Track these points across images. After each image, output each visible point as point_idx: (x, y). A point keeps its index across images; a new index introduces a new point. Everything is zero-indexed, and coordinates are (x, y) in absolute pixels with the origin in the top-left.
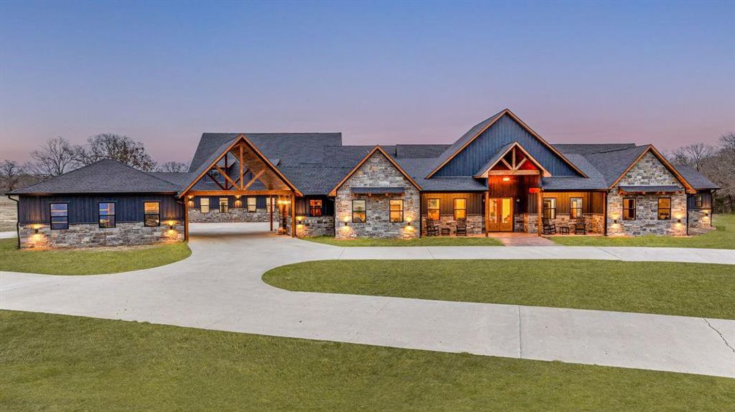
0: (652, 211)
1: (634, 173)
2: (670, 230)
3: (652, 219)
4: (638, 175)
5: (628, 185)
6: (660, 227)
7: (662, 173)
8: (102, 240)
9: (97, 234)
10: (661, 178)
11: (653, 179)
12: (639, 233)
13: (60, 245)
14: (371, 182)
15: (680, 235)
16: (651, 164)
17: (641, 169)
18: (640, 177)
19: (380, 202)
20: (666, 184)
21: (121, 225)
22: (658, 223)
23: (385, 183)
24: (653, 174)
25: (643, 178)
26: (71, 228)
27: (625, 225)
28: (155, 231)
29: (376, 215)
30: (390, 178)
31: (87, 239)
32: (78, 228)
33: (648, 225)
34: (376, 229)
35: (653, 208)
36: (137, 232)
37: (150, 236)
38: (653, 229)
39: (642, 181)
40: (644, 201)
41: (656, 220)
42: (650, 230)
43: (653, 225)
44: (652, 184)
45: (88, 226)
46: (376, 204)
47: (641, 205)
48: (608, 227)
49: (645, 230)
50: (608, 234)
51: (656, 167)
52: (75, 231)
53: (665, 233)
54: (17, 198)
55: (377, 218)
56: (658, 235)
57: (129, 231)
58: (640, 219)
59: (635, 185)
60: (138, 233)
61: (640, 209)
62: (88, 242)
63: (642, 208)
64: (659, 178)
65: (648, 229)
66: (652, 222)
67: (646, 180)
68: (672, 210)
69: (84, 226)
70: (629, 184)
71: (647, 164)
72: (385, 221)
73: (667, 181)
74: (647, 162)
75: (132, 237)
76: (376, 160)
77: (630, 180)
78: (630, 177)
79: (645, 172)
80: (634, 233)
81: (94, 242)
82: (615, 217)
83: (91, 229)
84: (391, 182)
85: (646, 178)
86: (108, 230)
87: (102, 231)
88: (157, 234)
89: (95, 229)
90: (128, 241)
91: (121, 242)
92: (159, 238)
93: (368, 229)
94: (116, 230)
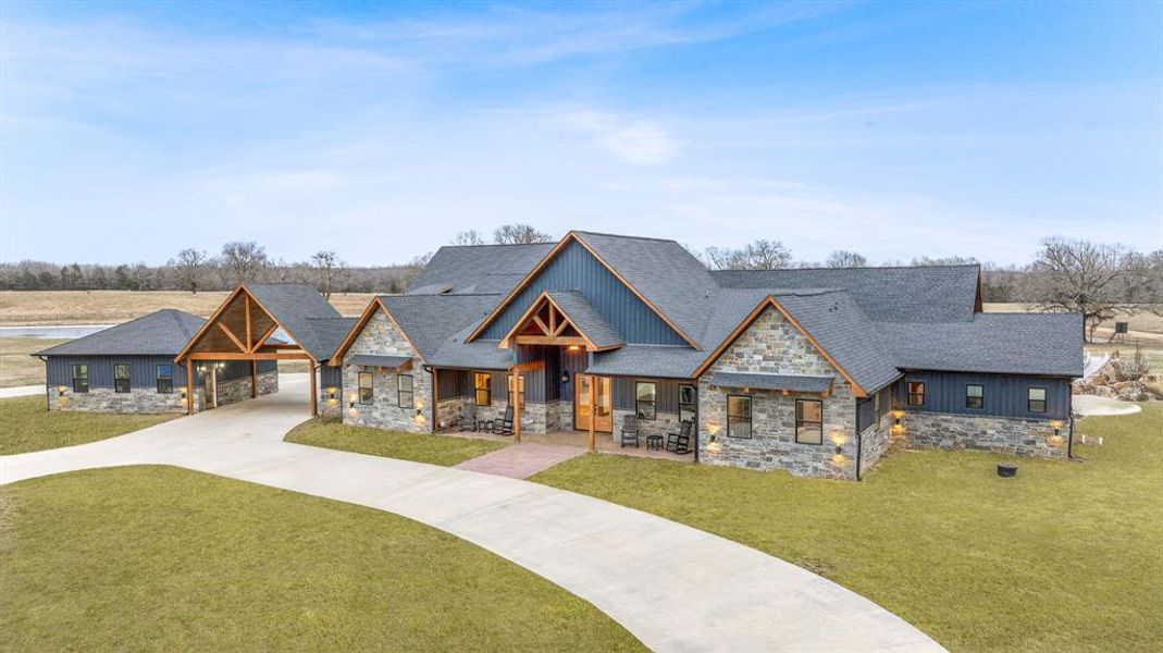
0: (784, 424)
1: (747, 350)
2: (820, 466)
3: (782, 439)
4: (755, 353)
5: (735, 372)
6: (800, 458)
7: (803, 351)
8: (117, 407)
9: (114, 399)
10: (803, 361)
11: (785, 362)
12: (758, 465)
13: (83, 409)
14: (376, 348)
15: (841, 478)
16: (780, 331)
17: (761, 341)
18: (760, 358)
19: (388, 377)
20: (811, 373)
21: (135, 390)
22: (796, 450)
23: (391, 351)
24: (785, 352)
25: (765, 359)
26: (91, 391)
27: (732, 446)
28: (168, 398)
29: (384, 396)
30: (398, 343)
31: (105, 404)
32: (96, 391)
33: (776, 452)
34: (383, 414)
35: (785, 418)
36: (150, 399)
37: (163, 404)
38: (785, 459)
39: (763, 364)
40: (768, 404)
41: (793, 444)
42: (780, 461)
43: (786, 453)
44: (782, 372)
45: (105, 389)
46: (383, 379)
47: (761, 411)
48: (700, 447)
49: (770, 459)
50: (701, 460)
51: (793, 338)
52: (94, 395)
53: (810, 470)
54: (46, 358)
55: (385, 400)
56: (796, 473)
57: (143, 397)
58: (761, 438)
59: (750, 372)
60: (152, 400)
61: (760, 418)
63: (763, 416)
64: (798, 361)
65: (776, 459)
66: (783, 446)
67: (772, 364)
68: (825, 426)
69: (102, 390)
70: (738, 369)
71: (772, 332)
72: (393, 405)
73: (814, 368)
74: (773, 328)
75: (146, 404)
76: (382, 317)
77: (739, 361)
78: (740, 355)
79: (769, 347)
80: (749, 464)
81: (111, 407)
82: (714, 430)
83: (108, 394)
84: (399, 349)
85: (772, 359)
86: (124, 395)
87: (118, 396)
88: (170, 402)
89: (112, 394)
90: (143, 408)
91: (136, 409)
92: (171, 407)
93: (376, 414)
94: (129, 396)
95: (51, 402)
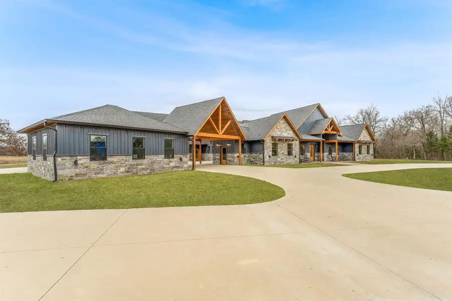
0: (366, 151)
1: (361, 135)
5: (360, 140)
7: (368, 135)
8: (134, 170)
9: (131, 165)
11: (366, 138)
13: (99, 176)
14: (280, 133)
16: (365, 131)
17: (363, 133)
19: (284, 145)
20: (369, 140)
21: (149, 157)
22: (367, 156)
23: (285, 135)
26: (109, 159)
27: (359, 156)
28: (171, 162)
29: (282, 152)
30: (288, 132)
31: (122, 169)
32: (115, 159)
34: (282, 159)
35: (366, 149)
37: (168, 166)
39: (363, 138)
40: (363, 146)
41: (367, 154)
42: (365, 158)
45: (124, 157)
46: (282, 145)
48: (355, 157)
50: (356, 160)
52: (112, 162)
53: (369, 159)
55: (283, 153)
57: (154, 162)
58: (363, 154)
60: (160, 163)
62: (123, 173)
63: (363, 149)
68: (370, 150)
69: (121, 157)
72: (286, 155)
73: (369, 138)
75: (156, 166)
76: (282, 122)
78: (360, 137)
79: (364, 135)
80: (362, 160)
81: (128, 172)
82: (357, 153)
83: (126, 161)
84: (288, 134)
86: (139, 161)
87: (135, 162)
88: (172, 164)
89: (130, 160)
90: (154, 170)
91: (149, 171)
92: (173, 167)
93: (279, 159)
94: (145, 161)
95: (59, 172)
